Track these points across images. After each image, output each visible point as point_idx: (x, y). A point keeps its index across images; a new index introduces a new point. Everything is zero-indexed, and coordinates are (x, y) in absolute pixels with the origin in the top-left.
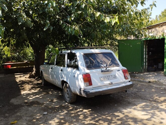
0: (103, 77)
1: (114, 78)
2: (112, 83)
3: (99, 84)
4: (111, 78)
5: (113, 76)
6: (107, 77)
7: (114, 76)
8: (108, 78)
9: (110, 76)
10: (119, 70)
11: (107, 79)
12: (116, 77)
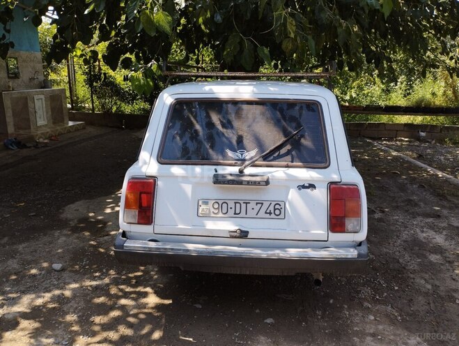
0: (212, 202)
1: (267, 216)
2: (244, 234)
3: (182, 227)
4: (251, 213)
5: (266, 205)
6: (231, 204)
7: (272, 208)
8: (236, 210)
9: (252, 205)
11: (232, 211)
12: (283, 211)
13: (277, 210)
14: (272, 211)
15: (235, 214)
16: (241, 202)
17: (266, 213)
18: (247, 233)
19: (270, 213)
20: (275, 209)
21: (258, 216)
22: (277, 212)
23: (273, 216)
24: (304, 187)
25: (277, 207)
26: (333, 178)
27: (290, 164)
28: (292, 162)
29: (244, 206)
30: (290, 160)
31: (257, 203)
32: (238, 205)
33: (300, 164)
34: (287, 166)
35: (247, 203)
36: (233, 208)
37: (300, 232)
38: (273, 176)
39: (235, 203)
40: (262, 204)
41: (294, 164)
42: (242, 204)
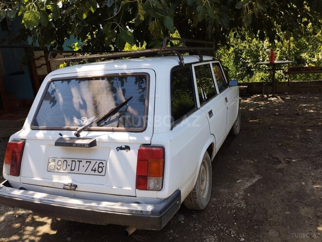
0: (57, 160)
1: (93, 172)
2: (74, 187)
4: (82, 170)
5: (93, 163)
6: (70, 162)
7: (96, 166)
8: (72, 167)
9: (83, 163)
10: (127, 148)
11: (69, 168)
12: (104, 168)
13: (100, 168)
14: (97, 169)
15: (71, 170)
16: (76, 160)
17: (92, 170)
18: (76, 186)
19: (95, 171)
20: (99, 167)
21: (86, 173)
22: (100, 170)
23: (97, 173)
24: (121, 148)
25: (101, 165)
26: (145, 140)
27: (116, 128)
28: (118, 127)
29: (77, 163)
30: (117, 125)
31: (87, 162)
32: (74, 163)
33: (123, 128)
34: (113, 131)
35: (80, 161)
36: (70, 166)
37: (114, 187)
38: (100, 139)
39: (72, 161)
40: (90, 162)
41: (119, 128)
42: (77, 162)
